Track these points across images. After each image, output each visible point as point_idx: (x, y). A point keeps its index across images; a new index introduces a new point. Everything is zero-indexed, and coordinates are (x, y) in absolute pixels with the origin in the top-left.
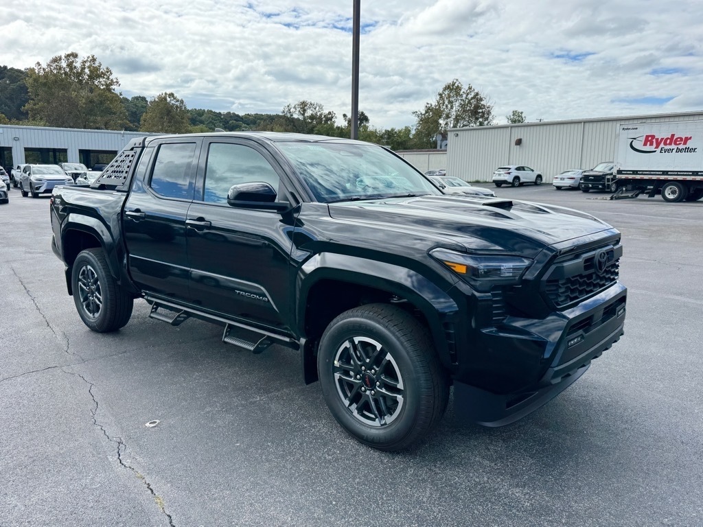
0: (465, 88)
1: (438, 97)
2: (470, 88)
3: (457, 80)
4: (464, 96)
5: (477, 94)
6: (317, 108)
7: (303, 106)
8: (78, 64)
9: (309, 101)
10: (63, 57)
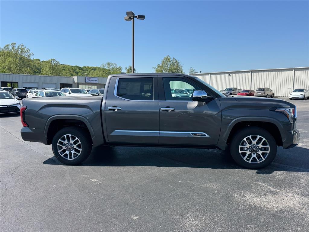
0: (172, 59)
1: (162, 62)
2: (174, 59)
3: (169, 56)
4: (172, 62)
5: (177, 61)
6: (115, 65)
7: (109, 64)
8: (16, 47)
9: (111, 62)
10: (10, 45)
